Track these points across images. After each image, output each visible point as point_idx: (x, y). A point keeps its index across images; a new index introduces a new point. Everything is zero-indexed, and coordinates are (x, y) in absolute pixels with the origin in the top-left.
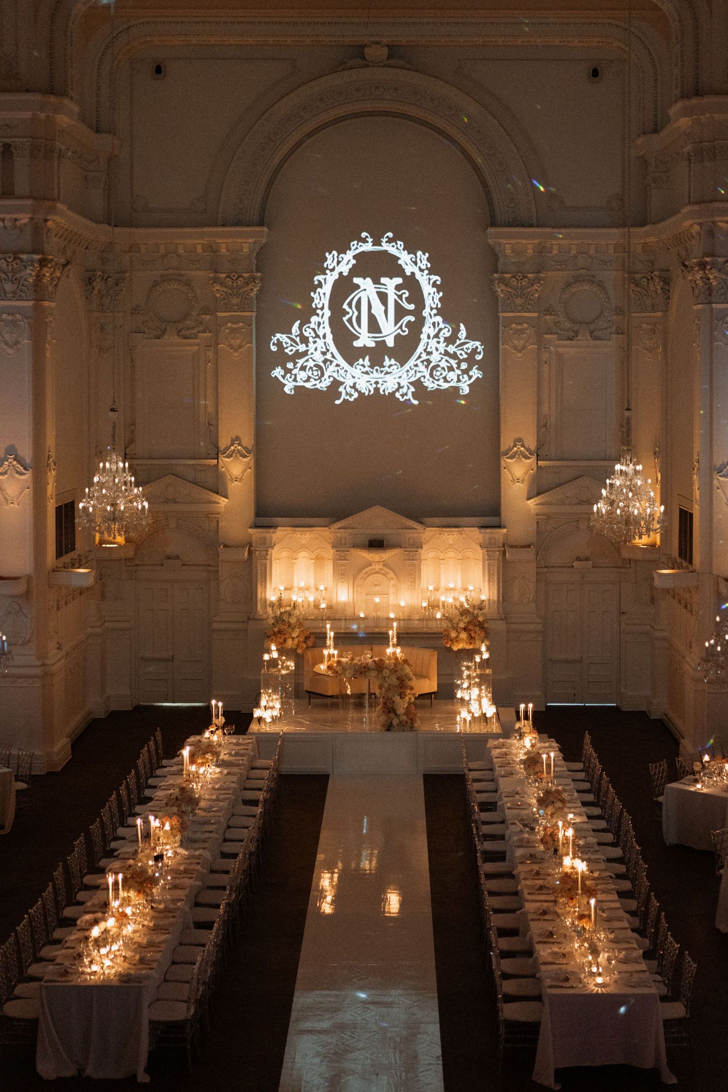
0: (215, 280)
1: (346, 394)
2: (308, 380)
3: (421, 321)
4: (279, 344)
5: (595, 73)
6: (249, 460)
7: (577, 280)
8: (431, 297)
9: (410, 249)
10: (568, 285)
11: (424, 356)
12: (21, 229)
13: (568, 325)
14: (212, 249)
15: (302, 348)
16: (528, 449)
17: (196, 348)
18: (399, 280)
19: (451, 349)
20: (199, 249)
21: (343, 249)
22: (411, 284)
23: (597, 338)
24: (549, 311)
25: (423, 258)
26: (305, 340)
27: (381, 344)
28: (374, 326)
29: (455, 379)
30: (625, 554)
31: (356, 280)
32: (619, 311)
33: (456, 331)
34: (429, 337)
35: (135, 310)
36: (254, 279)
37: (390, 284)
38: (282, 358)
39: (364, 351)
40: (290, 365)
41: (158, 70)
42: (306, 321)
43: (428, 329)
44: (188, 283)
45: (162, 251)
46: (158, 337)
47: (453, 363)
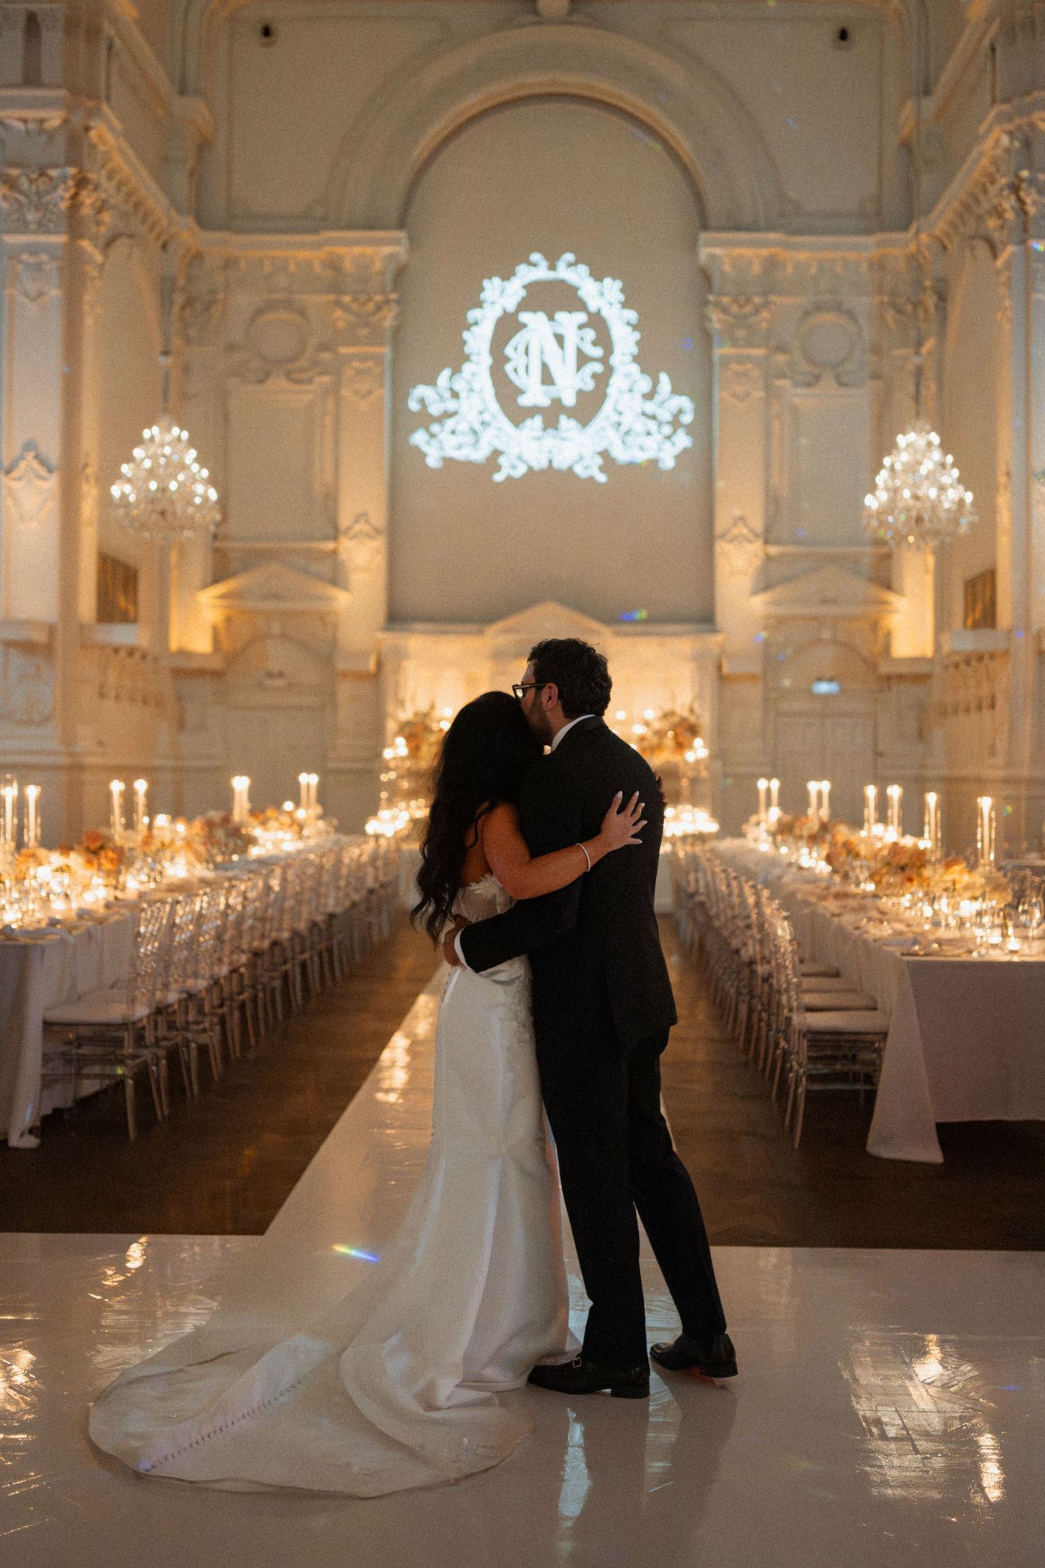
0: (338, 303)
1: (510, 468)
2: (460, 447)
3: (609, 370)
4: (422, 401)
5: (843, 35)
6: (380, 543)
7: (818, 308)
8: (625, 340)
9: (597, 276)
10: (807, 314)
11: (615, 418)
12: (51, 135)
13: (804, 367)
14: (334, 265)
15: (451, 405)
16: (751, 530)
17: (309, 397)
18: (581, 317)
19: (650, 407)
20: (317, 267)
21: (507, 275)
22: (597, 322)
23: (843, 385)
24: (781, 349)
25: (612, 288)
26: (455, 395)
27: (557, 402)
28: (547, 378)
29: (655, 447)
30: (884, 669)
31: (524, 317)
32: (876, 350)
33: (656, 382)
34: (621, 392)
35: (231, 348)
36: (387, 302)
37: (569, 321)
38: (425, 419)
39: (532, 411)
40: (435, 428)
41: (267, 32)
42: (457, 370)
43: (617, 384)
44: (302, 312)
45: (267, 268)
46: (261, 382)
47: (652, 425)
